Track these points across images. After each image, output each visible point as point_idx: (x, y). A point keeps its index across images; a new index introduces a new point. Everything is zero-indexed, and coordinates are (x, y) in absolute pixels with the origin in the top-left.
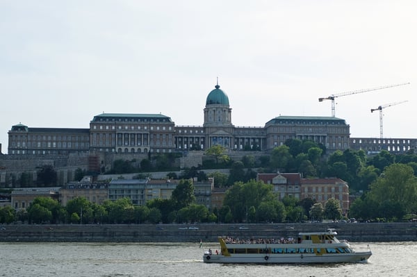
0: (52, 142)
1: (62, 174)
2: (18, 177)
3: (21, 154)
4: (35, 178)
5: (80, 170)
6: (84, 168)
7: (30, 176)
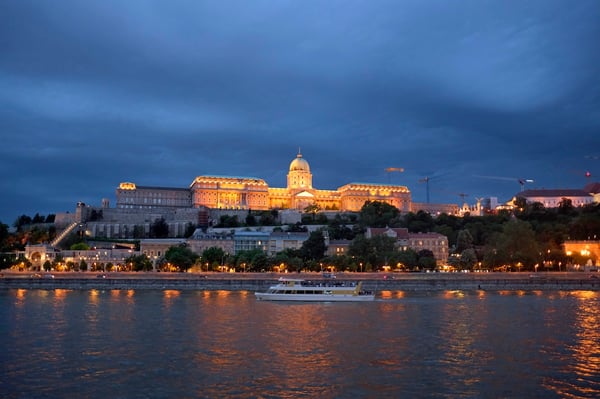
0: (157, 198)
1: (173, 226)
2: (131, 229)
3: (129, 208)
4: (147, 230)
5: (190, 224)
6: (195, 222)
7: (142, 228)
